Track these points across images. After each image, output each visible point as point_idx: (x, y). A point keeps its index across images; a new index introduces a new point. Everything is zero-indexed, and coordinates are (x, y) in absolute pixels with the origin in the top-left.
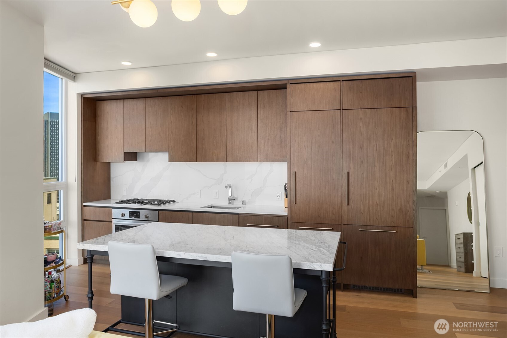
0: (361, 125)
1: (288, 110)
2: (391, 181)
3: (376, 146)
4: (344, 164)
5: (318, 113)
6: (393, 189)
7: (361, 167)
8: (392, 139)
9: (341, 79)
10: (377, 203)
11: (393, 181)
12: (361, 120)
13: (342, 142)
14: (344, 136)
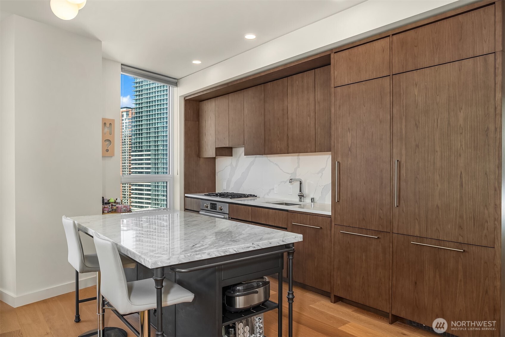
0: (416, 94)
1: (332, 86)
2: (459, 173)
3: (437, 121)
4: (394, 150)
5: (364, 85)
6: (461, 185)
7: (415, 153)
8: (462, 109)
9: (391, 33)
10: (437, 205)
11: (461, 173)
12: (416, 85)
13: (392, 119)
14: (395, 111)
